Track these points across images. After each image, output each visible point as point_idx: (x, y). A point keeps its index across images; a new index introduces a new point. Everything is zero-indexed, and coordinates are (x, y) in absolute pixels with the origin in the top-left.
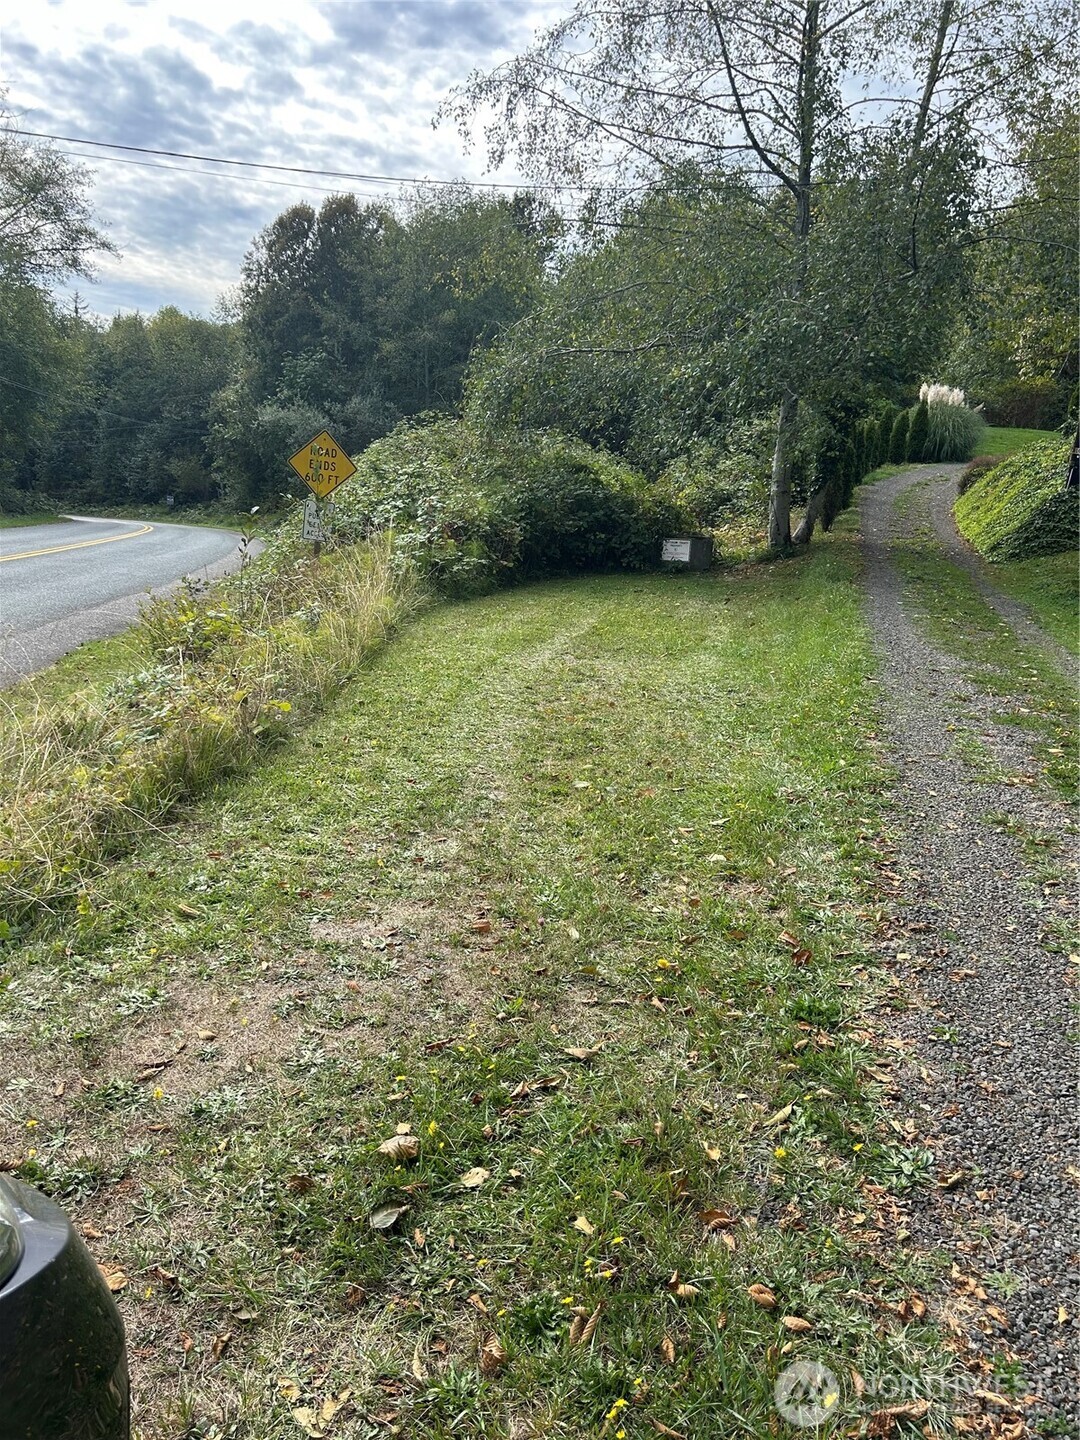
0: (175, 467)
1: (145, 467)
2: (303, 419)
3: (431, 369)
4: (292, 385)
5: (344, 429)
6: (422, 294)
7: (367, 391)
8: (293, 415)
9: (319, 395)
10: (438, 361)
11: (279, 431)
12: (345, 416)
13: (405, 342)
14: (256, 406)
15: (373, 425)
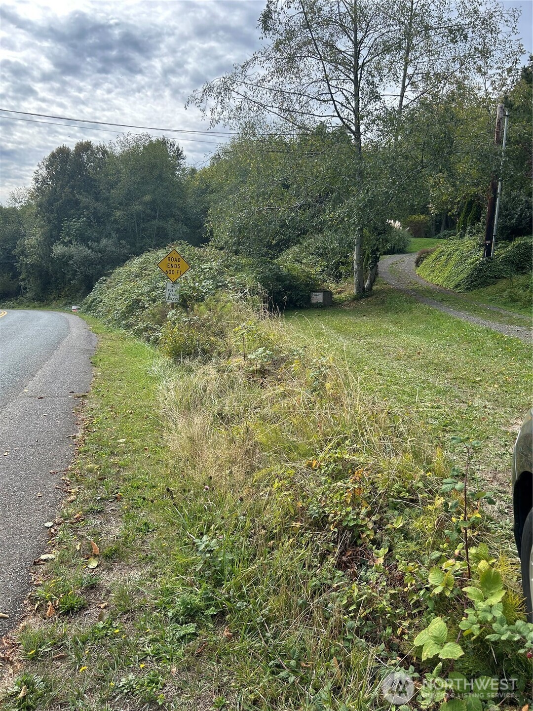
2: (78, 251)
3: (139, 224)
4: (68, 234)
5: (100, 255)
6: (132, 188)
7: (108, 236)
8: (73, 249)
9: (83, 239)
10: (143, 219)
11: (64, 258)
12: (99, 249)
13: (126, 211)
14: (52, 246)
15: (115, 252)
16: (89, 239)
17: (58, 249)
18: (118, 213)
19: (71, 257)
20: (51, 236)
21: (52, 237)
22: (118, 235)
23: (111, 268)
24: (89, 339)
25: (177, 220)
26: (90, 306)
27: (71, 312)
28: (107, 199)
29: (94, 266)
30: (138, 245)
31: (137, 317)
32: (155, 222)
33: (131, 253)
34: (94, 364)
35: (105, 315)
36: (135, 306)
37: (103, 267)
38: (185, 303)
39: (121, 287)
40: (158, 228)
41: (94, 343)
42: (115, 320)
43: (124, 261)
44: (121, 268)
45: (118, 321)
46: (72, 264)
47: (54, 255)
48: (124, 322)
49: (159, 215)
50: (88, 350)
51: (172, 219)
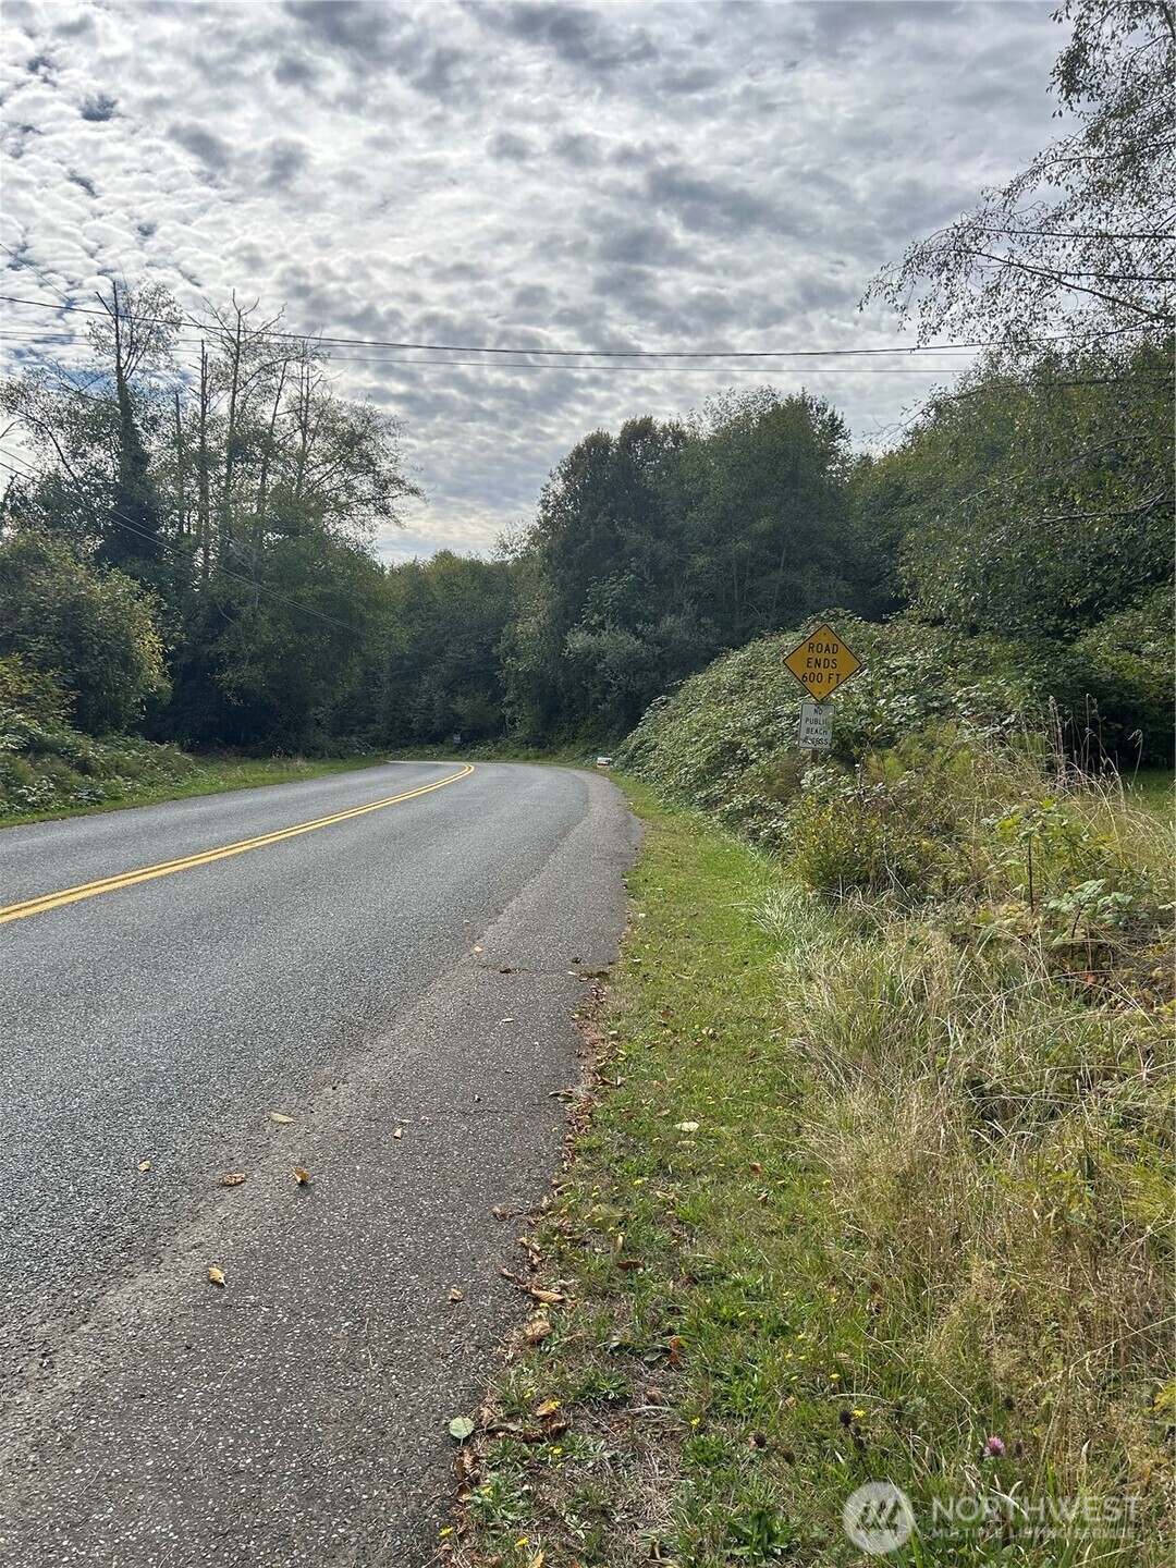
0: (461, 706)
1: (429, 708)
2: (617, 643)
3: (741, 582)
4: (598, 610)
5: (658, 650)
6: (732, 505)
7: (677, 610)
8: (605, 639)
9: (627, 619)
10: (752, 572)
11: (587, 657)
12: (657, 637)
13: (717, 555)
14: (566, 634)
15: (688, 643)
16: (638, 617)
17: (578, 641)
18: (700, 561)
19: (601, 655)
20: (566, 615)
21: (568, 615)
22: (696, 606)
23: (677, 678)
24: (624, 829)
25: (826, 569)
26: (632, 757)
27: (594, 769)
28: (678, 532)
29: (645, 672)
30: (738, 627)
31: (730, 782)
32: (777, 576)
33: (721, 645)
34: (632, 891)
35: (660, 778)
36: (728, 756)
37: (663, 676)
38: (847, 750)
39: (697, 715)
40: (782, 588)
41: (635, 840)
42: (682, 788)
43: (707, 662)
44: (700, 676)
45: (688, 791)
46: (603, 670)
47: (570, 652)
48: (702, 794)
49: (787, 559)
50: (620, 855)
51: (816, 567)
